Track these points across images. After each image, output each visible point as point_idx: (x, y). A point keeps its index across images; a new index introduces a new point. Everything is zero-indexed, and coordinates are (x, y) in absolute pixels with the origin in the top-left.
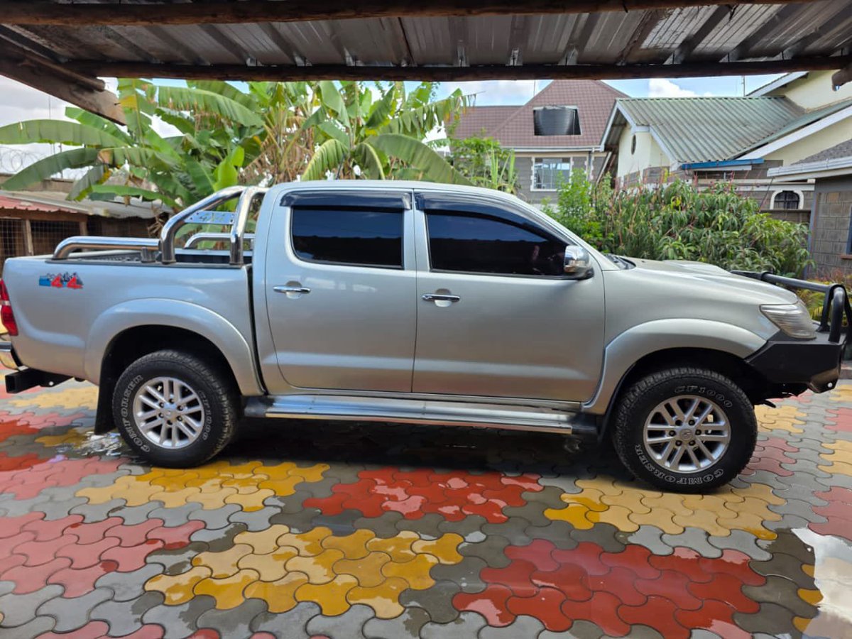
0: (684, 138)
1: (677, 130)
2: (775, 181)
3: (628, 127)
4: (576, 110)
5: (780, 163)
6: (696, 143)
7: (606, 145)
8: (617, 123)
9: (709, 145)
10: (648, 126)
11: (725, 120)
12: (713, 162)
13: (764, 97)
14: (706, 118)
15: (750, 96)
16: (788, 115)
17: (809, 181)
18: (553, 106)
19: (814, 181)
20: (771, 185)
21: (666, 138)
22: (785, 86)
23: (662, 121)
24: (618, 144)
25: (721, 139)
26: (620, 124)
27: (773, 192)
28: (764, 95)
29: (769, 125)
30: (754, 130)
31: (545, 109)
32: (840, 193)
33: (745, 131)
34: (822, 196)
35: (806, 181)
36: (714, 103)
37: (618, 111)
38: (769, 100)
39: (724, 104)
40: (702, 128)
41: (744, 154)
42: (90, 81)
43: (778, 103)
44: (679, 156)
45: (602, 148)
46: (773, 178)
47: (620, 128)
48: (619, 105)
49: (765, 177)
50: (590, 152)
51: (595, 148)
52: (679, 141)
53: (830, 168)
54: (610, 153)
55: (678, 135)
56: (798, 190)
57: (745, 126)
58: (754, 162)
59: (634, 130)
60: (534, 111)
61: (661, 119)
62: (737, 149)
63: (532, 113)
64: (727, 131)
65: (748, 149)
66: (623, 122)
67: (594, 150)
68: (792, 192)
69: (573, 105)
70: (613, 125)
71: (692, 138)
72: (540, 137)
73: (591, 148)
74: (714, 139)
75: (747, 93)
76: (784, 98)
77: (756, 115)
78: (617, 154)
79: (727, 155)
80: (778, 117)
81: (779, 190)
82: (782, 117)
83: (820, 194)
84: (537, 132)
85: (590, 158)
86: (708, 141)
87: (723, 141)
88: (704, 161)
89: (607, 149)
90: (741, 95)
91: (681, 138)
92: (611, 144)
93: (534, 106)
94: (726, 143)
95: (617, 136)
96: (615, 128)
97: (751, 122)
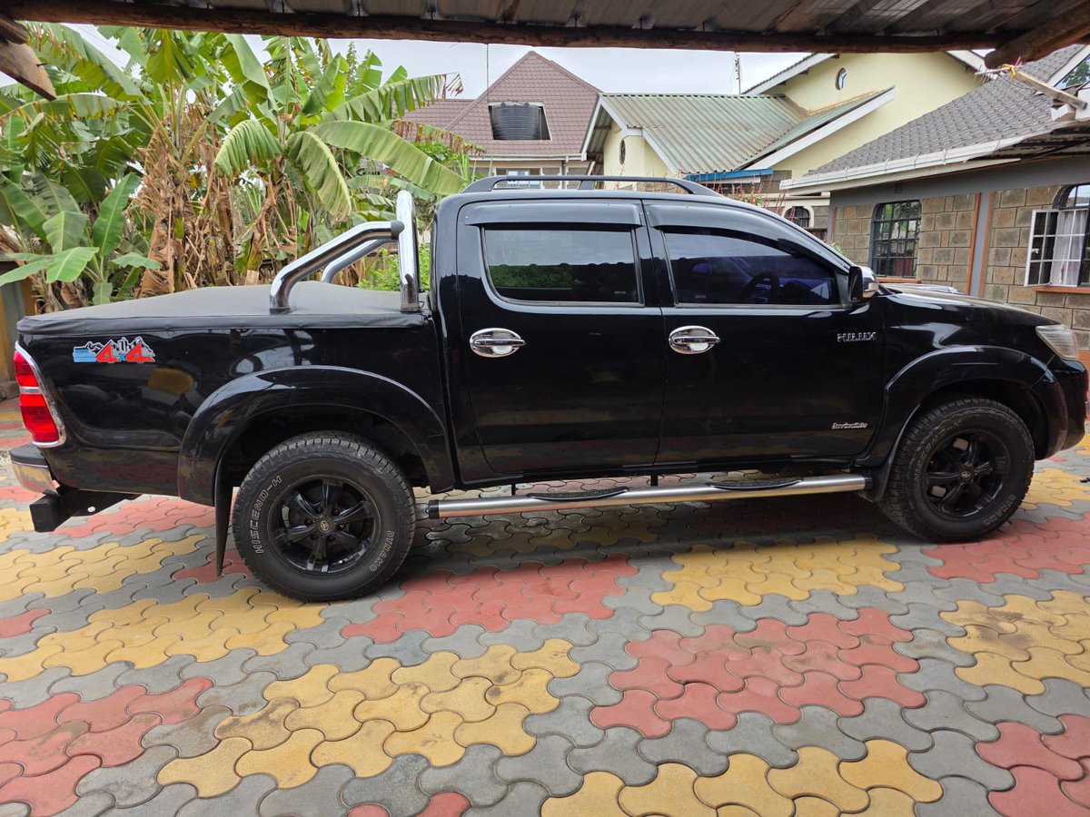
0: (684, 144)
1: (675, 134)
2: (787, 195)
3: (614, 129)
4: (542, 107)
5: (788, 175)
6: (698, 150)
7: (588, 152)
8: (600, 124)
9: (713, 153)
10: (641, 128)
11: (726, 123)
12: (720, 173)
13: (762, 96)
14: (705, 120)
15: (748, 94)
16: (791, 118)
17: (824, 194)
18: (513, 101)
19: (828, 194)
20: (783, 200)
21: (663, 144)
22: (784, 83)
23: (657, 124)
24: (601, 152)
25: (724, 145)
26: (605, 126)
27: (783, 207)
28: (762, 93)
29: (772, 129)
30: (758, 135)
31: (503, 105)
32: (858, 207)
33: (748, 136)
34: (839, 210)
35: (819, 194)
36: (710, 102)
37: (602, 108)
38: (768, 100)
39: (721, 103)
40: (702, 131)
41: (752, 163)
42: (7, 24)
43: (778, 103)
44: (681, 165)
45: (584, 156)
46: (785, 191)
47: (604, 131)
48: (602, 102)
49: (778, 191)
50: (563, 162)
51: (570, 157)
52: (679, 148)
53: (849, 179)
54: (593, 163)
55: (677, 141)
56: (808, 205)
57: (747, 130)
58: (763, 174)
59: (623, 133)
60: (490, 108)
61: (655, 121)
62: (743, 158)
63: (487, 110)
64: (728, 135)
65: (756, 157)
66: (607, 124)
67: (567, 159)
68: (801, 207)
69: (538, 101)
70: (596, 127)
71: (692, 144)
72: (500, 142)
73: (565, 157)
74: (716, 145)
75: (743, 91)
76: (783, 97)
77: (757, 117)
78: (602, 163)
79: (734, 166)
80: (780, 120)
81: (789, 205)
82: (783, 119)
83: (836, 209)
84: (497, 136)
85: (563, 168)
86: (710, 147)
87: (727, 148)
88: (710, 172)
89: (590, 157)
90: (736, 93)
91: (680, 145)
92: (594, 152)
93: (489, 101)
94: (730, 151)
95: (601, 139)
96: (598, 131)
97: (754, 126)
